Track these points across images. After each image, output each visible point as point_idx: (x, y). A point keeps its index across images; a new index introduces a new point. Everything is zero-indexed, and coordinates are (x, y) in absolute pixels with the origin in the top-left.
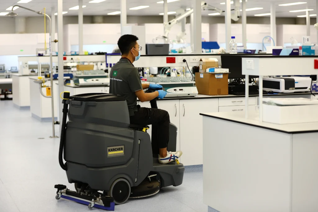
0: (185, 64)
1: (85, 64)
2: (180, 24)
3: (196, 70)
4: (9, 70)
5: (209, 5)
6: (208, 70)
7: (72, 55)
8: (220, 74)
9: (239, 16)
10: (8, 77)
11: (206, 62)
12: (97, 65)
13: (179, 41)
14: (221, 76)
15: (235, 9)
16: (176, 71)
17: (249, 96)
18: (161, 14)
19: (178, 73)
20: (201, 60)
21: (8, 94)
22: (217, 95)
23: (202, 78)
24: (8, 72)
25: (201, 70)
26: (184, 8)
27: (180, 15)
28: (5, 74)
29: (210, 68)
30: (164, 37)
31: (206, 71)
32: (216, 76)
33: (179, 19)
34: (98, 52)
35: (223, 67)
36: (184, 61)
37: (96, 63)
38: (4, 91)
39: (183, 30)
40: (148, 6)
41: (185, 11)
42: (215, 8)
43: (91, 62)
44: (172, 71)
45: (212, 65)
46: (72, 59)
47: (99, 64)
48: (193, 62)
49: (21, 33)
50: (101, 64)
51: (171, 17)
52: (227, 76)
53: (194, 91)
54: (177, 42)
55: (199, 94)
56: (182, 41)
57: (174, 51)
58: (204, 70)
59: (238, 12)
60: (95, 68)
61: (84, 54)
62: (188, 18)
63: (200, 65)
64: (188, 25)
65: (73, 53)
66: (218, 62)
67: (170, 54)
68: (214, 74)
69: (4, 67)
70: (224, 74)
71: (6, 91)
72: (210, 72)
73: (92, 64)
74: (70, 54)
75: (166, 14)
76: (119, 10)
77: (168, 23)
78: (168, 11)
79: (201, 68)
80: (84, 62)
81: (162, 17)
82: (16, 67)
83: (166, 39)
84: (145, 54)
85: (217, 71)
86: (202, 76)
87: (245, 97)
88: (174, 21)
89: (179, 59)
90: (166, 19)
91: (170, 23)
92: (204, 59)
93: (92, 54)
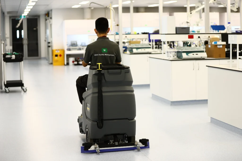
0: (199, 39)
1: (134, 40)
2: (198, 13)
3: (206, 43)
4: (80, 44)
5: (217, 1)
6: (213, 43)
7: (126, 34)
8: (220, 45)
9: (238, 8)
10: (79, 49)
11: (212, 38)
12: (142, 41)
13: (198, 25)
14: (221, 46)
15: (235, 3)
16: (195, 45)
17: (232, 59)
18: (185, 6)
19: (196, 46)
20: (209, 37)
21: (79, 61)
22: (219, 57)
23: (209, 48)
24: (79, 46)
25: (209, 43)
26: (201, 2)
27: (198, 7)
28: (77, 47)
29: (214, 42)
30: (188, 22)
31: (212, 43)
32: (218, 47)
33: (197, 10)
34: (143, 32)
35: (223, 41)
36: (199, 37)
37: (142, 39)
38: (77, 59)
39: (201, 17)
40: (176, 1)
41: (202, 4)
42: (221, 2)
43: (138, 39)
44: (192, 44)
45: (216, 40)
46: (126, 37)
47: (144, 40)
48: (204, 38)
49: (88, 19)
50: (145, 40)
51: (192, 8)
52: (225, 46)
53: (204, 55)
54: (196, 26)
55: (208, 57)
56: (199, 24)
57: (194, 32)
58: (211, 43)
59: (237, 5)
60: (141, 42)
61: (134, 33)
62: (203, 9)
63: (209, 39)
64: (204, 13)
65: (127, 33)
66: (219, 38)
67: (190, 33)
68: (217, 45)
69: (77, 43)
70: (223, 45)
71: (78, 59)
72: (215, 44)
73: (139, 40)
74: (125, 34)
75: (188, 6)
76: (158, 4)
77: (190, 13)
78: (190, 4)
79: (209, 42)
80: (133, 39)
81: (186, 8)
82: (85, 43)
83: (189, 24)
84: (175, 33)
85: (219, 43)
86: (210, 46)
87: (230, 59)
88: (194, 12)
89: (196, 36)
90: (188, 9)
91: (191, 13)
92: (211, 36)
93: (138, 34)
